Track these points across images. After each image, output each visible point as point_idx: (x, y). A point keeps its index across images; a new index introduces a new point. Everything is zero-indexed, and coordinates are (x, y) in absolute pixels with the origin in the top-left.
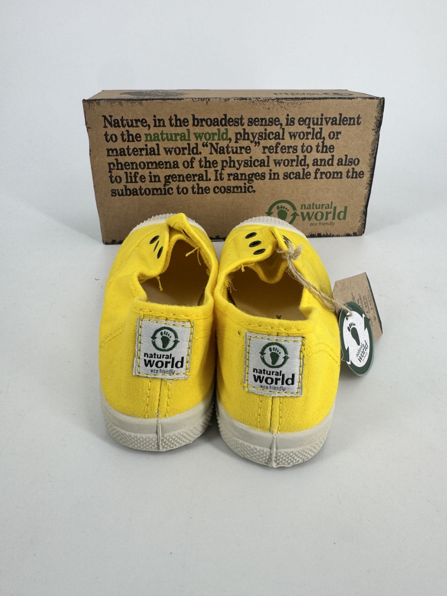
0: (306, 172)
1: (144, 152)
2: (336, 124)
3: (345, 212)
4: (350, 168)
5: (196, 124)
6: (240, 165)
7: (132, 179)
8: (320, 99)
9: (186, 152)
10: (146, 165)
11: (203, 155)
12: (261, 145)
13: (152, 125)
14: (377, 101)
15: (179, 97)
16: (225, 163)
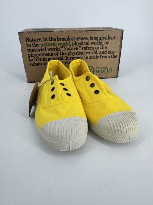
0: (97, 56)
1: (41, 50)
2: (107, 39)
3: (111, 70)
4: (112, 54)
5: (58, 40)
6: (74, 54)
7: (37, 60)
8: (101, 30)
9: (55, 50)
10: (42, 55)
11: (62, 51)
12: (81, 47)
13: (43, 41)
14: (121, 31)
15: (52, 30)
16: (69, 54)
